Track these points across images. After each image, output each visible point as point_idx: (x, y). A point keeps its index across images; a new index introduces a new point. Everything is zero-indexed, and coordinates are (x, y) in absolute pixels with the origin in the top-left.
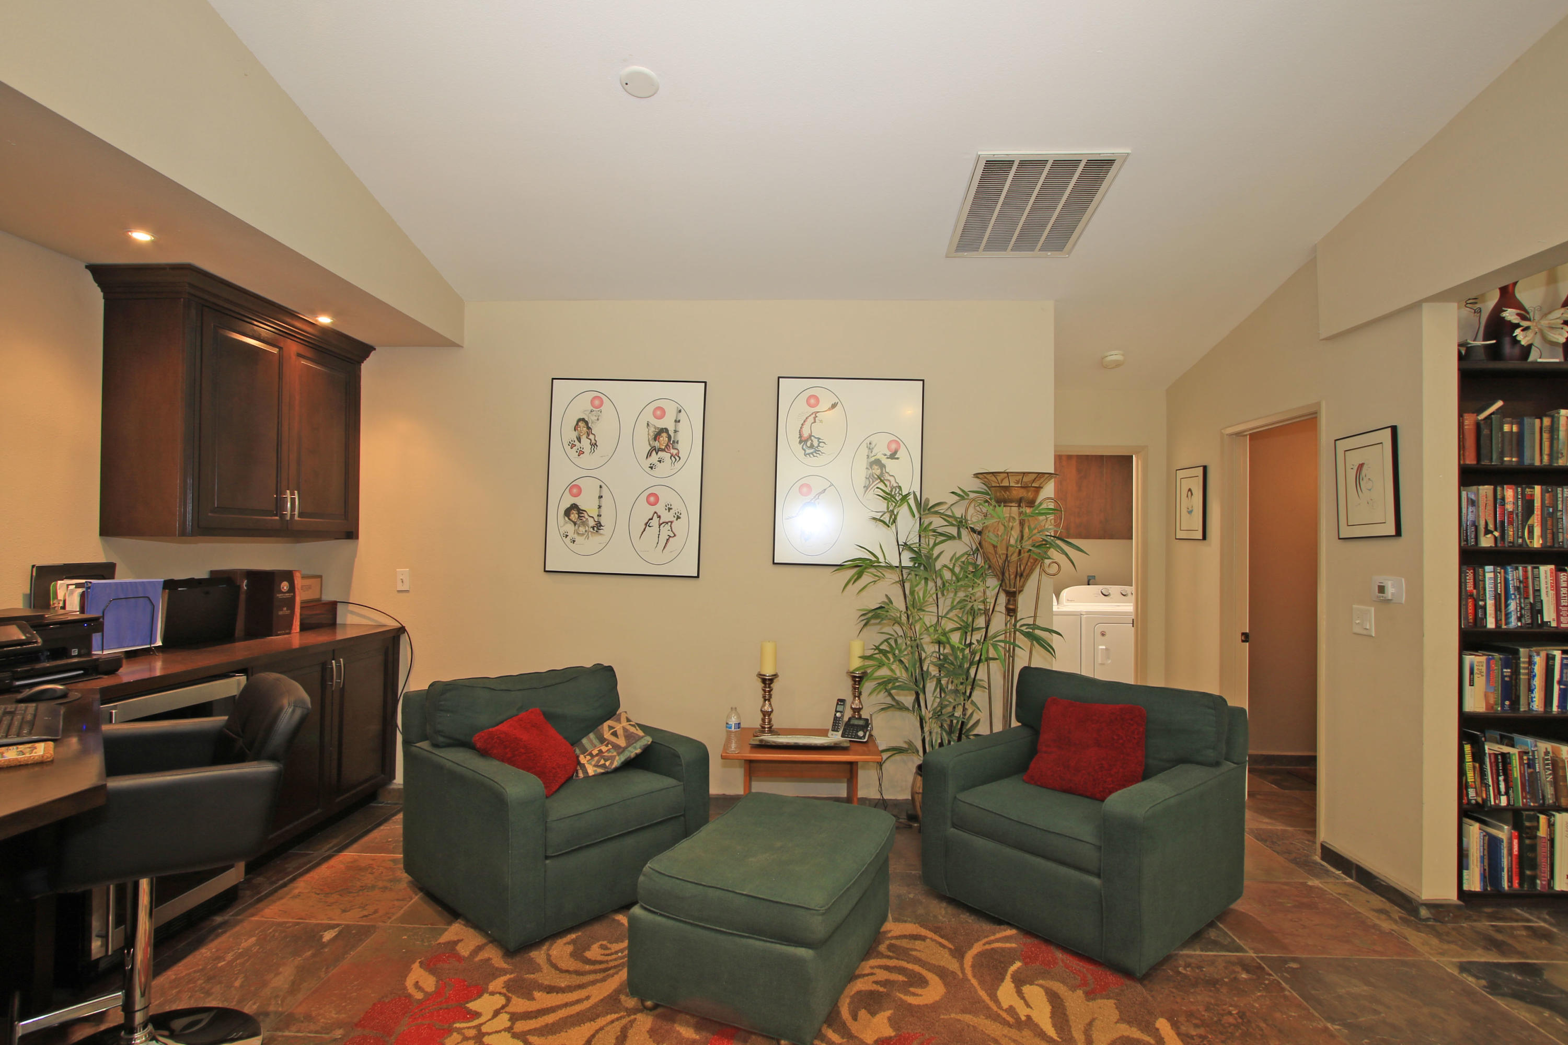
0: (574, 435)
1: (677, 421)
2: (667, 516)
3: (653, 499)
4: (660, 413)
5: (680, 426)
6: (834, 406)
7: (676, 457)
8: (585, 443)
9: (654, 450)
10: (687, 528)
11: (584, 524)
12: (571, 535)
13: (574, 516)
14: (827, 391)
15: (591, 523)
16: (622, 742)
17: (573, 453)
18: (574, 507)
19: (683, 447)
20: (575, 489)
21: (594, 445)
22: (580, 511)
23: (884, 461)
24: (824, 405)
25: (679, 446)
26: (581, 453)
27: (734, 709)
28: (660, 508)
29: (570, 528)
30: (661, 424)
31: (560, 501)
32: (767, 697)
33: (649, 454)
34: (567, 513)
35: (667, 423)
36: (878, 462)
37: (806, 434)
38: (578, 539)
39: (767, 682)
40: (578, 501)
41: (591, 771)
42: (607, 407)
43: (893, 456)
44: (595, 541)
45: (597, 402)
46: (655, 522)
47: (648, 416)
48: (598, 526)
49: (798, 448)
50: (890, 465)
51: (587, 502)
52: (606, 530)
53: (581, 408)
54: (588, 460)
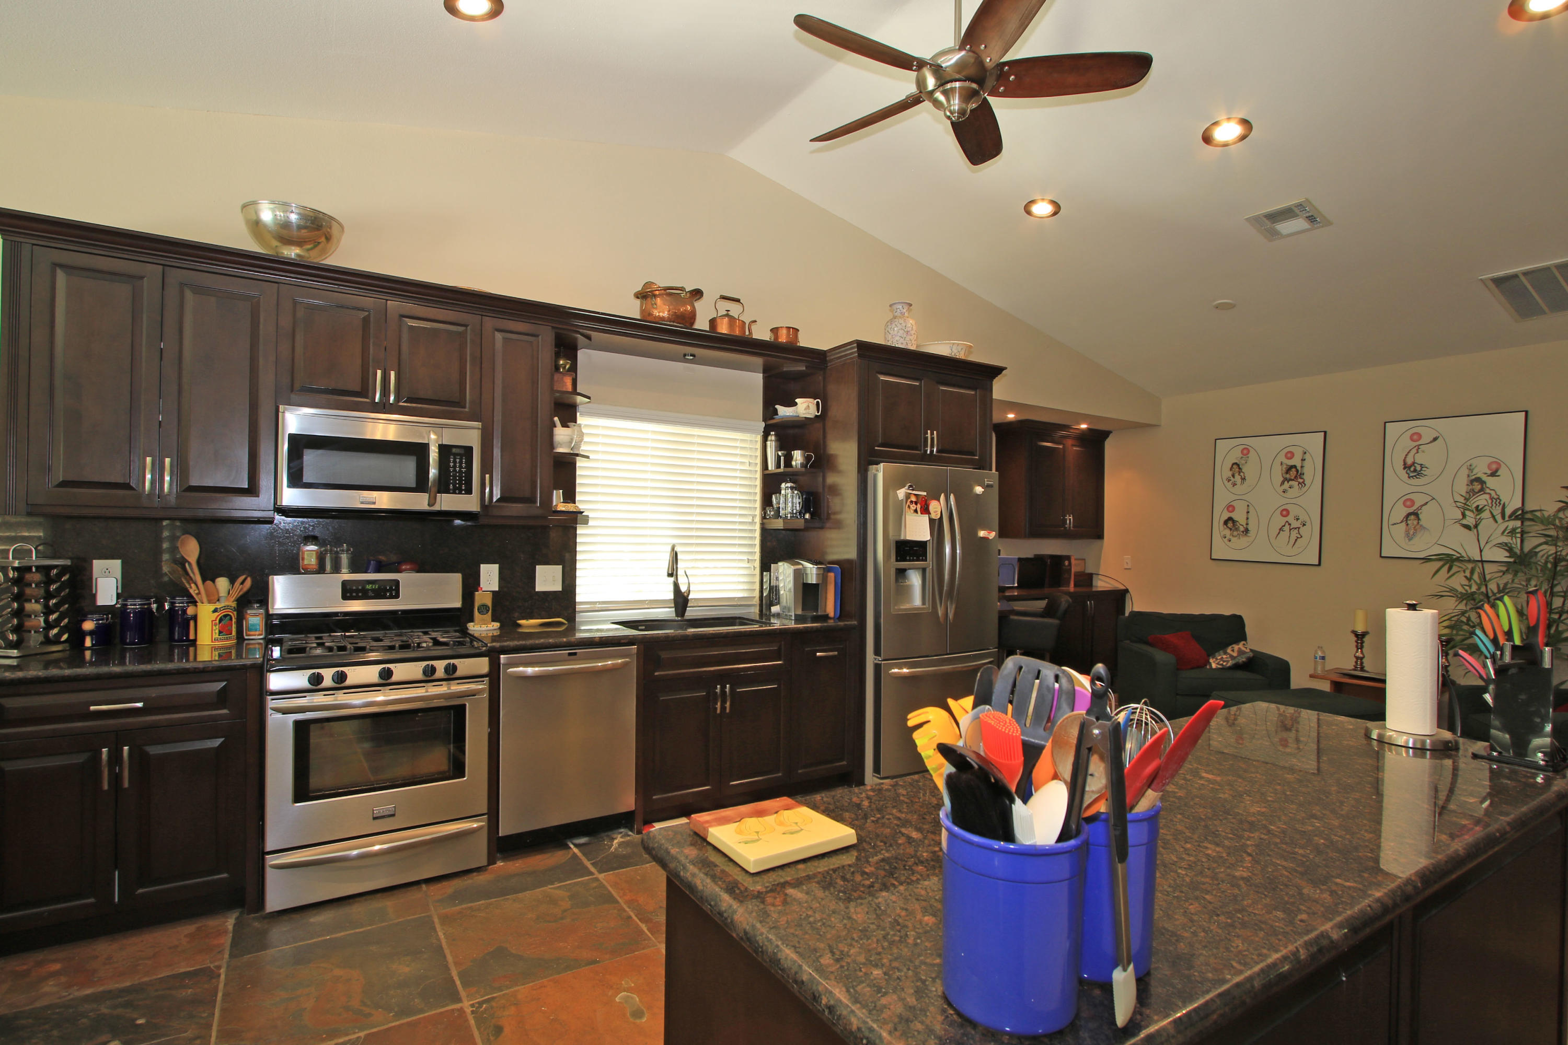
0: (1230, 474)
1: (1303, 460)
2: (1295, 524)
3: (1285, 513)
4: (1290, 455)
5: (1305, 463)
6: (1435, 439)
7: (1302, 484)
8: (1238, 478)
9: (1286, 480)
10: (1311, 533)
11: (1237, 529)
12: (1228, 536)
13: (1230, 524)
14: (1431, 428)
15: (1242, 529)
17: (1229, 485)
18: (1230, 519)
19: (1307, 477)
20: (1231, 508)
21: (1243, 479)
22: (1234, 521)
23: (1484, 478)
24: (1426, 438)
25: (1305, 477)
26: (1234, 485)
27: (1320, 648)
28: (1290, 518)
29: (1227, 532)
30: (1291, 462)
31: (1220, 515)
32: (1360, 646)
33: (1283, 483)
34: (1226, 523)
35: (1296, 461)
36: (1478, 480)
37: (1409, 461)
38: (1233, 539)
39: (1361, 637)
40: (1232, 515)
42: (1252, 454)
43: (1494, 474)
44: (1244, 541)
45: (1246, 452)
46: (1287, 528)
47: (1281, 457)
48: (1247, 531)
49: (1403, 474)
50: (1491, 482)
51: (1239, 516)
52: (1252, 533)
53: (1235, 456)
54: (1239, 489)
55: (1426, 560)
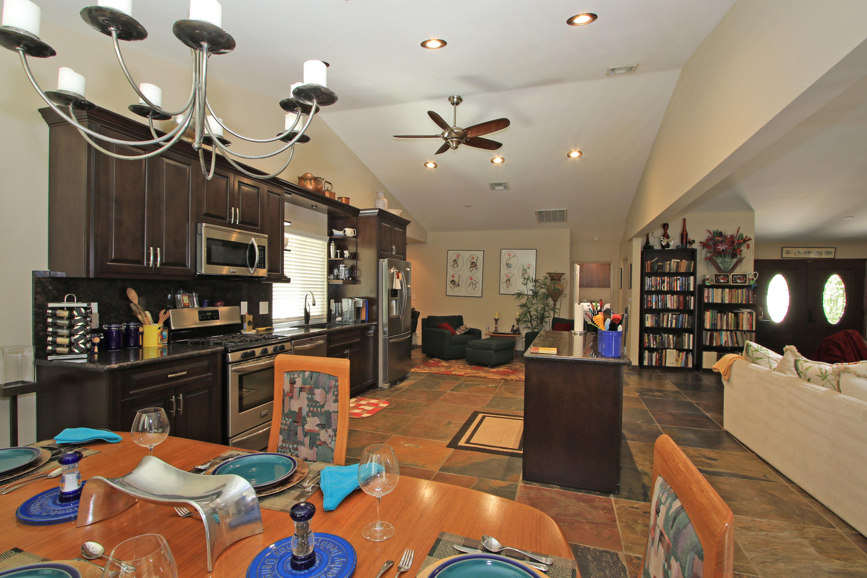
0: (453, 263)
1: (477, 260)
2: (474, 283)
3: (471, 279)
4: (473, 258)
5: (478, 261)
6: (514, 256)
7: (477, 268)
8: (455, 265)
9: (471, 267)
10: (479, 286)
11: (455, 284)
12: (452, 287)
13: (453, 282)
14: (513, 252)
15: (457, 284)
16: (464, 329)
17: (453, 268)
18: (453, 280)
19: (478, 266)
20: (453, 276)
21: (457, 266)
22: (454, 281)
23: (527, 269)
24: (512, 256)
25: (477, 266)
26: (454, 268)
27: (488, 325)
28: (473, 281)
29: (452, 285)
30: (473, 261)
31: (450, 279)
32: (496, 323)
33: (470, 268)
34: (451, 282)
35: (475, 260)
36: (525, 270)
37: (507, 263)
38: (454, 288)
39: (496, 320)
40: (454, 279)
41: (458, 334)
42: (460, 257)
43: (529, 268)
44: (457, 289)
45: (458, 256)
46: (472, 284)
47: (470, 259)
48: (459, 285)
49: (506, 267)
50: (528, 270)
51: (456, 279)
52: (460, 286)
53: (455, 257)
54: (456, 269)
55: (514, 295)
